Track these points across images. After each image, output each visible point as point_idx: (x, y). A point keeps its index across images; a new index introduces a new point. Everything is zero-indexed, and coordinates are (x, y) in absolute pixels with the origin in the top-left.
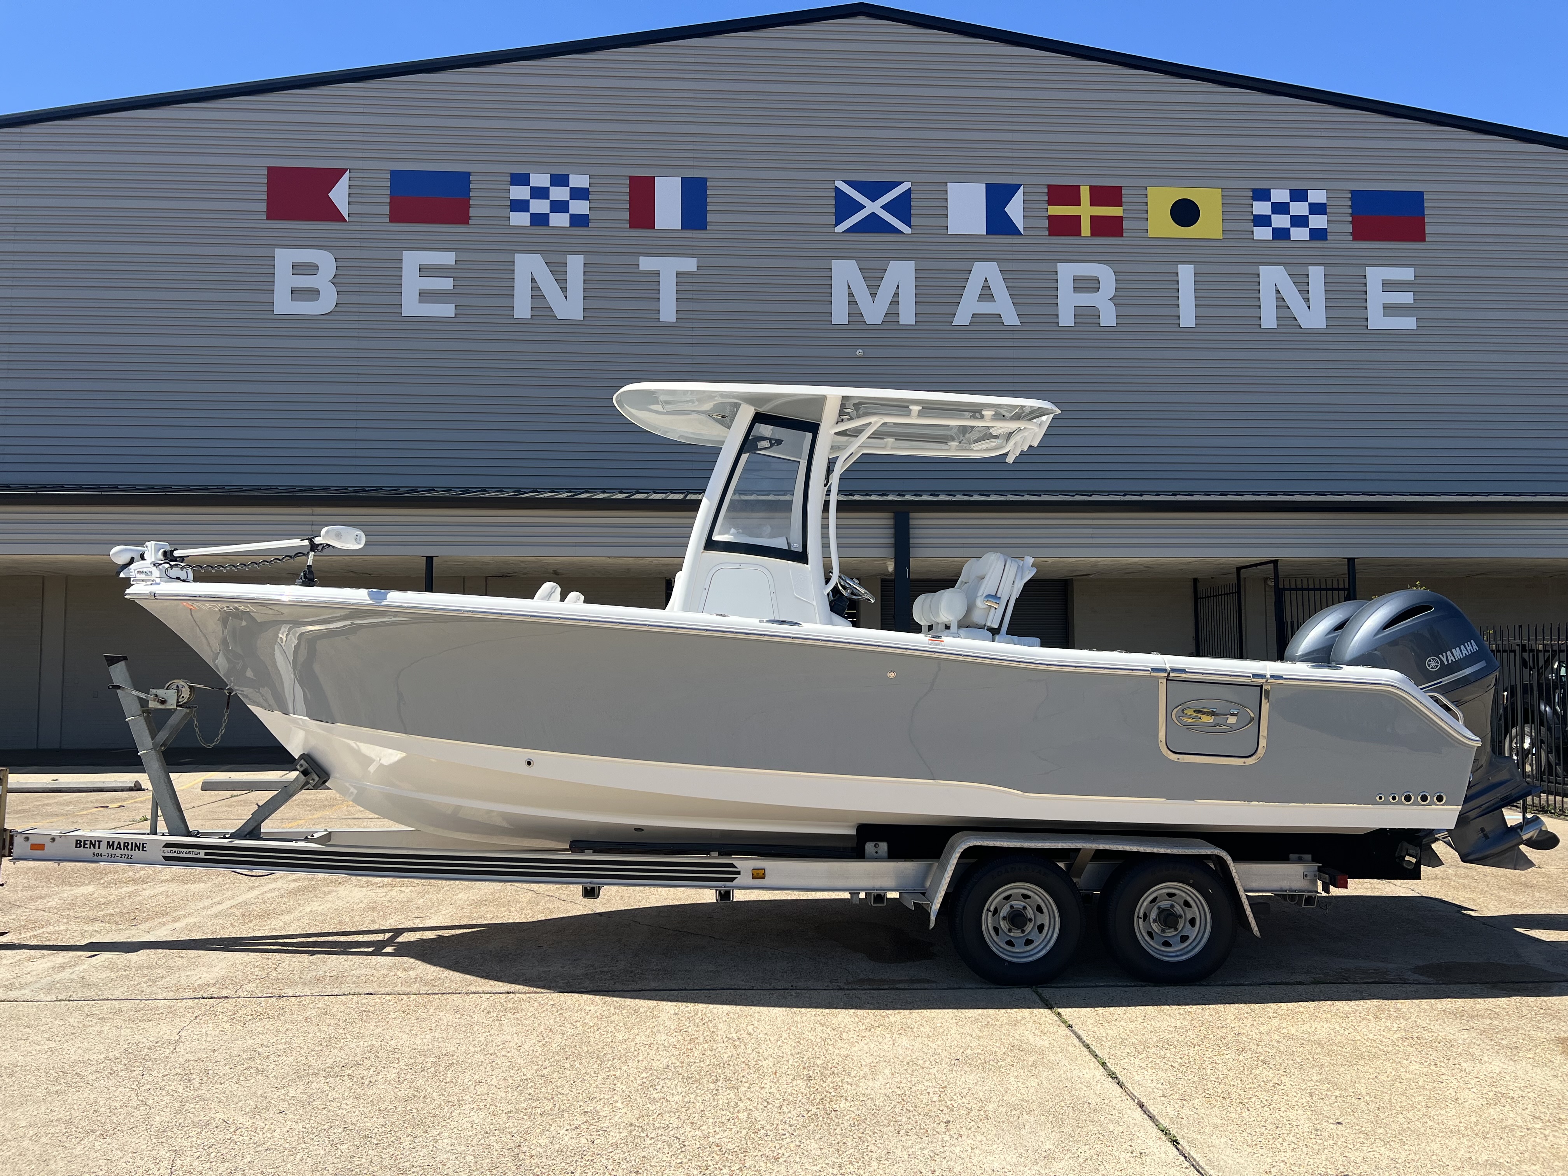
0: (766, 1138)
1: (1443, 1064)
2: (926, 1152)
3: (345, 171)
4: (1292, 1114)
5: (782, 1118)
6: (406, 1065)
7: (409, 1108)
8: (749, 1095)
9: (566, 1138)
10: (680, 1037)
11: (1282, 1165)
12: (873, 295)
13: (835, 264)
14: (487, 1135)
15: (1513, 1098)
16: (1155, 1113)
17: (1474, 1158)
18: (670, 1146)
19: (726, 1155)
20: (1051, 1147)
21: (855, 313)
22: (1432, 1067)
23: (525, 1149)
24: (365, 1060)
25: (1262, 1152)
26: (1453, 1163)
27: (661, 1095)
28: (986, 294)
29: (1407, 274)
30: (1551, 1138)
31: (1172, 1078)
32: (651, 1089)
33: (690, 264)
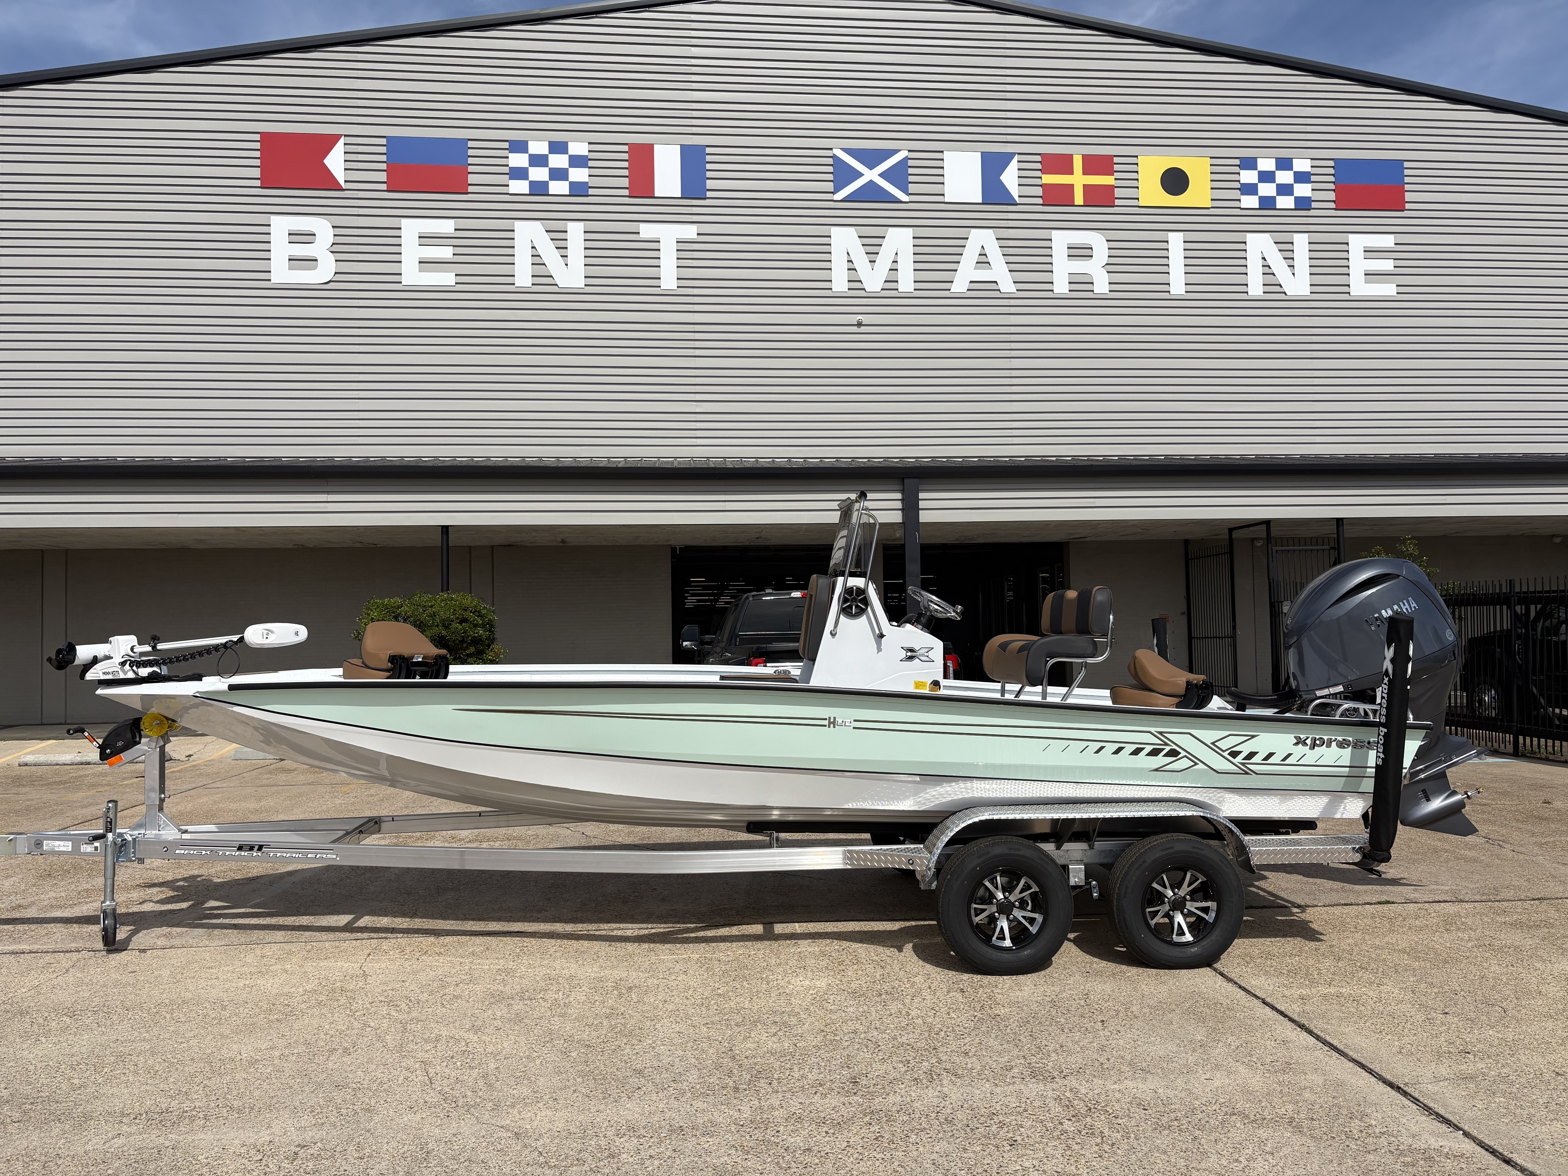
3: (340, 136)
12: (872, 262)
13: (834, 231)
21: (855, 281)
28: (983, 261)
29: (1388, 241)
33: (690, 232)
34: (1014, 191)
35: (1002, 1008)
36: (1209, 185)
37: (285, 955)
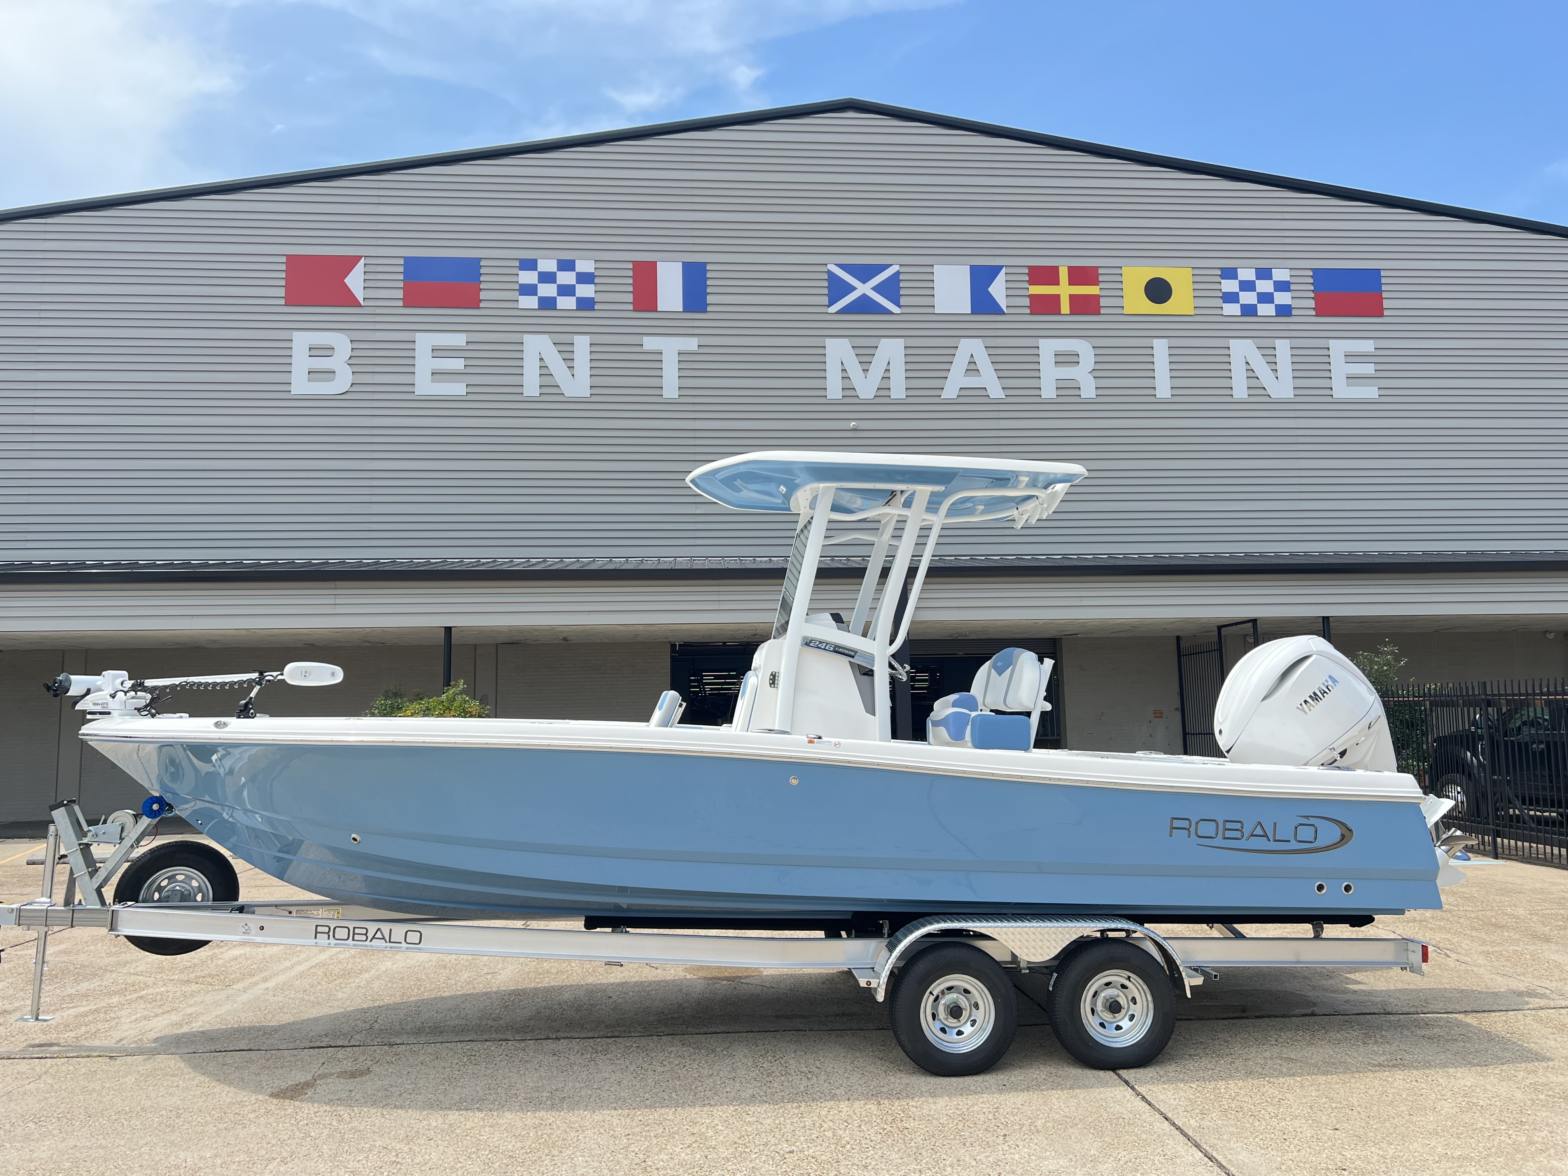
0: (853, 1151)
1: (1422, 1080)
2: (991, 1159)
3: (360, 257)
4: (1296, 1123)
5: (862, 1135)
6: (525, 1099)
7: (539, 1134)
8: (830, 1118)
9: (683, 1155)
10: (758, 1072)
11: (1290, 1162)
12: (866, 371)
13: (829, 342)
14: (614, 1154)
15: (1482, 1106)
16: (1180, 1125)
17: (1449, 1153)
18: (773, 1159)
19: (822, 1164)
20: (1096, 1153)
21: (849, 389)
22: (1414, 1083)
23: (650, 1163)
24: (488, 1096)
25: (1272, 1153)
26: (1432, 1158)
27: (754, 1119)
28: (972, 369)
29: (1368, 346)
30: (1514, 1137)
31: (1191, 1096)
32: (744, 1114)
33: (691, 344)
34: (1003, 303)
35: (912, 1121)
36: (1192, 294)
37: (245, 1063)
